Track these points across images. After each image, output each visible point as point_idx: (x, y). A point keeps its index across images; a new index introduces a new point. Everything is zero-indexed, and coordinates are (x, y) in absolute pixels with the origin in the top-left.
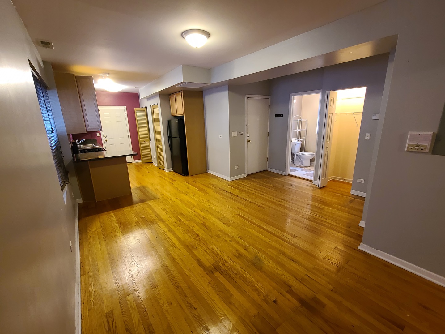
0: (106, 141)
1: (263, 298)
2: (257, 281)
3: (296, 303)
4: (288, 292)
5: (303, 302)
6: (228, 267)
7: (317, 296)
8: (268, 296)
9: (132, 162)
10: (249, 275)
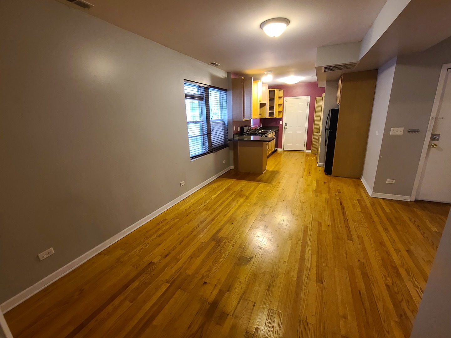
0: (286, 128)
1: (204, 275)
2: (220, 266)
3: (212, 298)
4: (220, 291)
5: (215, 304)
6: (224, 246)
7: (229, 317)
8: (209, 277)
9: (304, 151)
10: (224, 259)
